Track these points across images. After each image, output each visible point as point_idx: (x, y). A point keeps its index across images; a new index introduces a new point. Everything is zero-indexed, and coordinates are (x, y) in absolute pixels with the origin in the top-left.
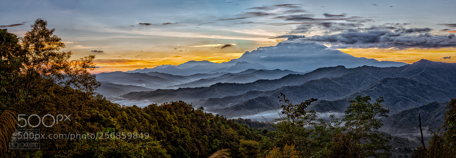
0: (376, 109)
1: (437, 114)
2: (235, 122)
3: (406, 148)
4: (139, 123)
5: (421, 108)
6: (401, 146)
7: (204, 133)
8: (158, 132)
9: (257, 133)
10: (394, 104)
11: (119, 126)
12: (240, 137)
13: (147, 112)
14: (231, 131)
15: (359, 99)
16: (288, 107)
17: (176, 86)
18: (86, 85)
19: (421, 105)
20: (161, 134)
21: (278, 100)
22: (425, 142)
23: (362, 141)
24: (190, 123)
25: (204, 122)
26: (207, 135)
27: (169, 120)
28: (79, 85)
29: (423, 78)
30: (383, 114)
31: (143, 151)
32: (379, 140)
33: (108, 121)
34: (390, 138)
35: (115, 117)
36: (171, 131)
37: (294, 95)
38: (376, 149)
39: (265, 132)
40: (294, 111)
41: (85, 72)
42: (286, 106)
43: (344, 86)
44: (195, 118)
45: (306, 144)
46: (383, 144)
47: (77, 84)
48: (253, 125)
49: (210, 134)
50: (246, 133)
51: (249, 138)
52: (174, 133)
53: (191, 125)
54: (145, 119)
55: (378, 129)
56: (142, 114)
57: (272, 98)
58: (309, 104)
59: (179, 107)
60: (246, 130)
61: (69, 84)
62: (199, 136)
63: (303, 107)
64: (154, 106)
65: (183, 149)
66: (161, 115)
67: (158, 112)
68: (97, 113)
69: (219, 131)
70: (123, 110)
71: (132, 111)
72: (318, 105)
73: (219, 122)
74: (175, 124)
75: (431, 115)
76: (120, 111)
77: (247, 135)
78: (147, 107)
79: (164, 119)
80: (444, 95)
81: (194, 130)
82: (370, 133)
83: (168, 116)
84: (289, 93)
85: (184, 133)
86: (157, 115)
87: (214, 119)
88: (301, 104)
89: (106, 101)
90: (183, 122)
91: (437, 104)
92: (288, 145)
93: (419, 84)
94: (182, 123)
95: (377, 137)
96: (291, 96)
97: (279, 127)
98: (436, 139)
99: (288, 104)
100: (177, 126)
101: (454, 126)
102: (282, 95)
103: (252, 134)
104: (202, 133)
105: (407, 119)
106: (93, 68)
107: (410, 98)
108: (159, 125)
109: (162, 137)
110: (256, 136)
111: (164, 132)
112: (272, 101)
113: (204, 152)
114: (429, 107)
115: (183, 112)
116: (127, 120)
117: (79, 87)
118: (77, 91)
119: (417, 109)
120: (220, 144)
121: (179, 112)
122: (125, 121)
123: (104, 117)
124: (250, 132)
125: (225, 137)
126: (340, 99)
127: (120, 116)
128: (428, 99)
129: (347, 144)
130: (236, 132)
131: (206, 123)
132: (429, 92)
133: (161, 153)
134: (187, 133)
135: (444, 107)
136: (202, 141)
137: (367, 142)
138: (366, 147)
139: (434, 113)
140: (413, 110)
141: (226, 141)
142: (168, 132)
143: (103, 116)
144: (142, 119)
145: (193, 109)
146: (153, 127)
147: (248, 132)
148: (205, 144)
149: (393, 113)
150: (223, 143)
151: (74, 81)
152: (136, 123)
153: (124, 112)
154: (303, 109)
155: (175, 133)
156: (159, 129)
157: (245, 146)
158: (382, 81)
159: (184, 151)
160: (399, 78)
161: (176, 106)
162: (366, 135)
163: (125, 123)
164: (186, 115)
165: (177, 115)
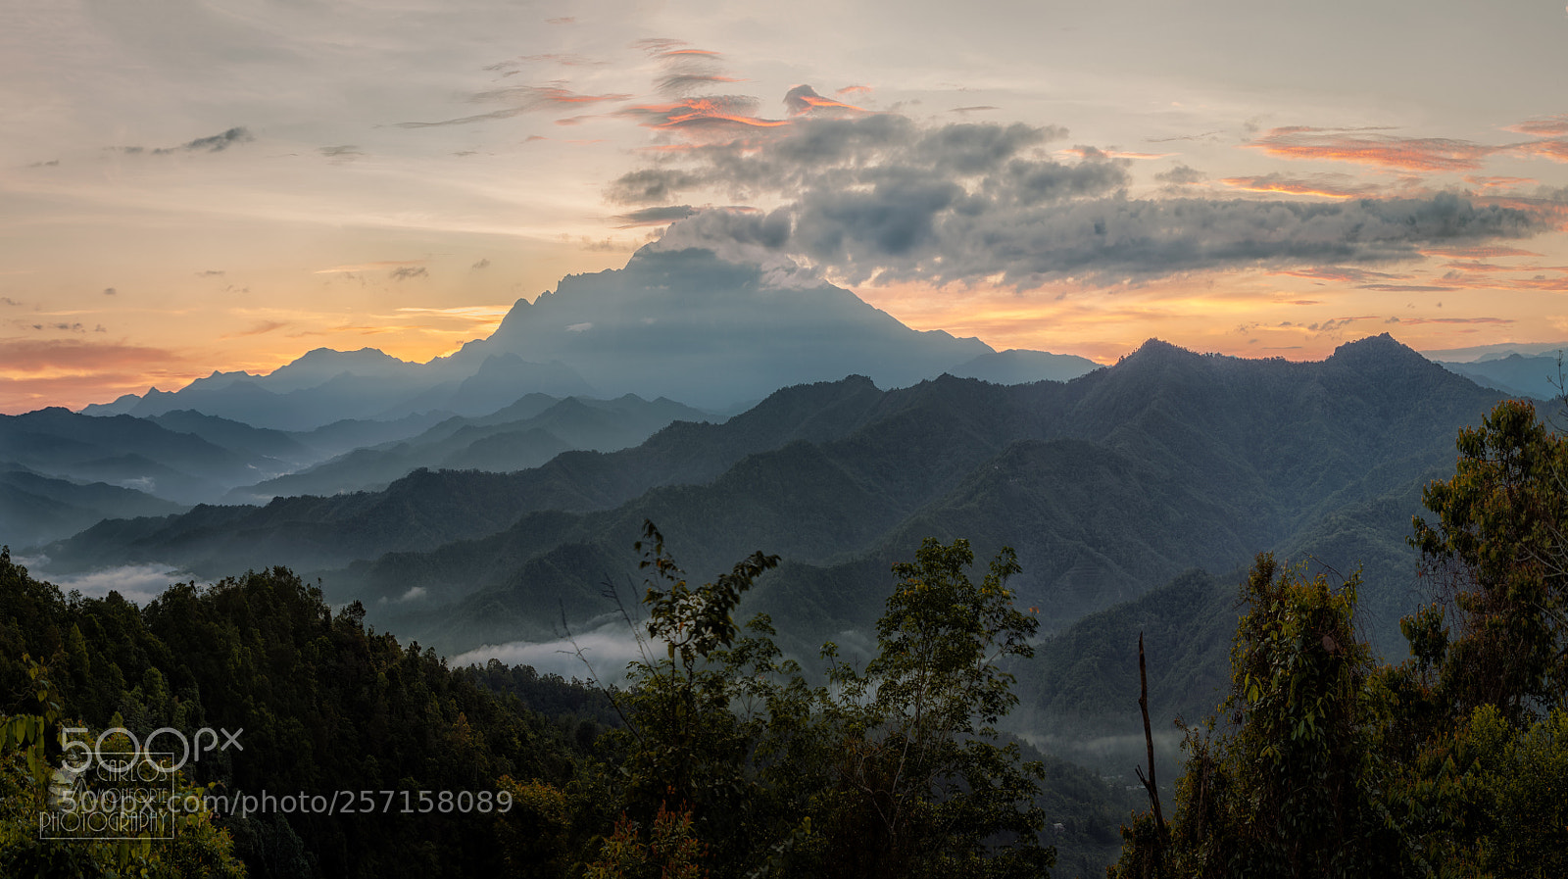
0: (991, 612)
1: (1203, 635)
2: (479, 680)
3: (1092, 821)
4: (130, 688)
5: (1150, 602)
6: (1075, 812)
7: (367, 744)
9: (557, 741)
10: (1048, 586)
11: (58, 707)
12: (494, 767)
13: (161, 629)
14: (464, 732)
15: (930, 557)
16: (667, 598)
17: (263, 487)
19: (1146, 588)
21: (636, 558)
22: (1161, 787)
24: (315, 690)
25: (366, 683)
26: (377, 756)
27: (239, 673)
29: (1154, 443)
30: (1017, 642)
32: (998, 783)
33: (19, 678)
34: (1040, 771)
35: (42, 659)
37: (691, 534)
39: (586, 735)
40: (693, 622)
42: (662, 595)
43: (871, 489)
44: (333, 661)
45: (736, 801)
46: (1012, 800)
48: (543, 700)
49: (389, 750)
50: (518, 743)
51: (528, 767)
53: (319, 703)
54: (154, 669)
55: (995, 719)
56: (140, 642)
57: (611, 551)
58: (744, 586)
59: (276, 604)
60: (519, 725)
62: (350, 761)
63: (725, 597)
64: (186, 597)
65: (292, 833)
66: (209, 644)
67: (199, 632)
69: (419, 732)
70: (73, 620)
71: (105, 622)
73: (421, 685)
74: (259, 695)
75: (1181, 645)
76: (62, 622)
77: (521, 751)
78: (160, 603)
79: (221, 666)
80: (1230, 533)
81: (331, 727)
82: (968, 743)
83: (236, 650)
85: (291, 740)
86: (195, 647)
87: (403, 663)
88: (720, 582)
90: (289, 681)
91: (1203, 585)
92: (669, 808)
93: (1141, 478)
94: (283, 688)
95: (992, 762)
96: (682, 543)
98: (1200, 773)
99: (671, 586)
101: (1265, 702)
102: (649, 534)
103: (538, 748)
105: (1096, 665)
107: (1108, 553)
110: (552, 759)
112: (613, 571)
114: (1176, 599)
115: (291, 627)
116: (88, 675)
119: (1130, 608)
121: (273, 628)
122: (78, 679)
124: (531, 735)
125: (442, 765)
126: (856, 555)
127: (60, 655)
128: (1170, 555)
129: (884, 801)
130: (480, 740)
131: (374, 691)
132: (1175, 516)
133: (212, 854)
135: (1227, 599)
137: (955, 789)
138: (950, 820)
139: (1194, 635)
140: (1118, 615)
144: (142, 670)
145: (327, 613)
147: (523, 737)
149: (1048, 634)
152: (121, 688)
153: (76, 630)
154: (724, 611)
156: (203, 722)
158: (1005, 461)
159: (293, 842)
160: (1067, 441)
161: (262, 597)
163: (78, 691)
164: (299, 645)
165: (267, 645)
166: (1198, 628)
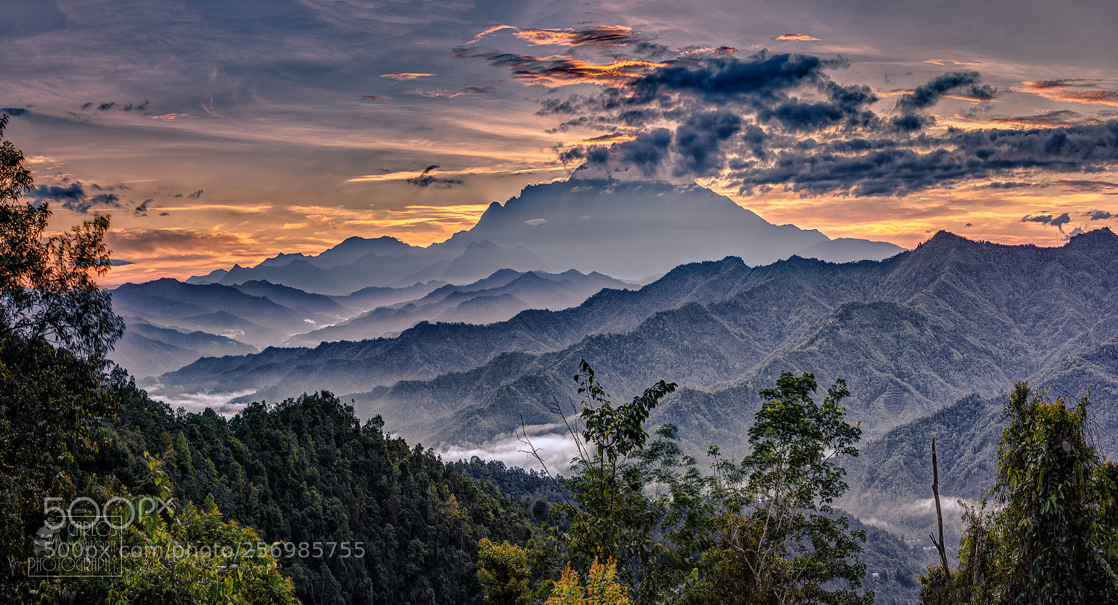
0: (828, 424)
1: (977, 440)
2: (465, 470)
3: (899, 571)
4: (220, 476)
5: (940, 417)
6: (887, 564)
7: (386, 516)
8: (268, 513)
9: (520, 514)
10: (868, 406)
11: (169, 490)
12: (475, 532)
13: (241, 435)
14: (454, 508)
15: (787, 384)
16: (598, 414)
17: (313, 335)
18: (85, 331)
19: (937, 407)
20: (276, 518)
21: (575, 386)
22: (947, 548)
23: (788, 542)
24: (350, 478)
25: (385, 473)
26: (393, 525)
27: (297, 464)
28: (69, 330)
29: (943, 304)
30: (846, 445)
31: (229, 581)
33: (141, 469)
35: (157, 455)
36: (300, 508)
37: (615, 368)
38: (823, 579)
39: (540, 511)
40: (615, 431)
41: (84, 279)
42: (594, 412)
43: (742, 336)
44: (362, 459)
45: (645, 557)
46: (843, 557)
47: (62, 329)
48: (510, 485)
49: (401, 520)
50: (492, 516)
51: (498, 532)
52: (309, 516)
53: (353, 486)
54: (236, 463)
55: (831, 500)
56: (227, 444)
57: (558, 380)
58: (652, 405)
59: (323, 417)
60: (492, 503)
61: (42, 327)
62: (374, 528)
63: (638, 414)
64: (259, 412)
65: (333, 577)
66: (275, 444)
67: (268, 436)
68: (113, 439)
69: (422, 508)
70: (180, 428)
71: (203, 429)
72: (677, 406)
73: (423, 474)
74: (311, 481)
75: (962, 447)
76: (172, 429)
77: (494, 521)
78: (241, 416)
79: (284, 461)
80: (996, 368)
81: (361, 504)
82: (811, 516)
83: (295, 450)
84: (602, 363)
85: (333, 513)
86: (265, 448)
87: (411, 459)
88: (635, 402)
89: (137, 394)
90: (333, 472)
91: (978, 404)
92: (600, 561)
93: (934, 328)
94: (328, 476)
95: (829, 529)
96: (606, 375)
98: (975, 538)
99: (599, 405)
100: (317, 487)
101: (1022, 487)
102: (584, 370)
103: (506, 519)
105: (901, 462)
106: (103, 268)
107: (910, 382)
108: (271, 487)
109: (278, 532)
110: (516, 527)
111: (284, 510)
112: (559, 395)
113: (385, 590)
114: (958, 414)
115: (333, 432)
116: (190, 467)
117: (67, 338)
118: (62, 353)
119: (925, 421)
120: (426, 559)
121: (321, 434)
122: (183, 469)
123: (131, 456)
124: (501, 510)
125: (438, 531)
126: (732, 382)
127: (170, 452)
128: (954, 384)
129: (752, 556)
130: (465, 511)
131: (391, 478)
132: (957, 356)
134: (343, 514)
135: (995, 415)
136: (381, 547)
137: (802, 548)
138: (799, 571)
139: (971, 440)
141: (441, 547)
142: (294, 512)
143: (128, 451)
144: (228, 463)
145: (357, 423)
146: (255, 490)
148: (388, 557)
149: (868, 440)
150: (432, 552)
151: (55, 318)
152: (213, 476)
153: (182, 435)
154: (638, 423)
155: (313, 515)
156: (271, 500)
157: (492, 564)
158: (837, 316)
159: (333, 585)
160: (881, 303)
161: (313, 411)
162: (799, 523)
163: (184, 478)
164: (339, 446)
165: (317, 446)
166: (974, 435)
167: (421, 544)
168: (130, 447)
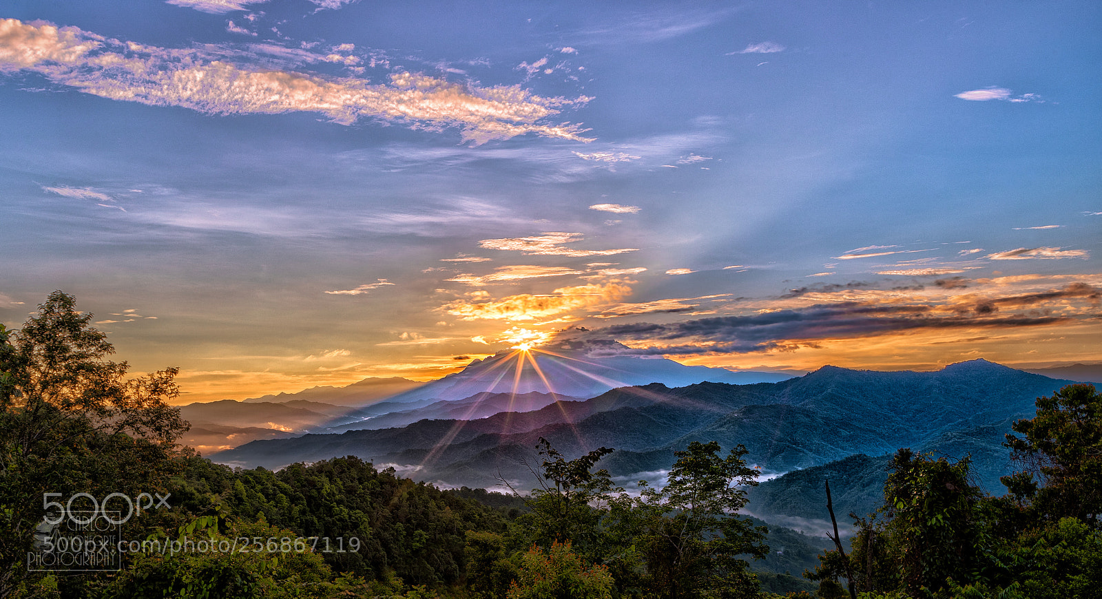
0: (732, 469)
2: (456, 494)
3: (799, 551)
4: (269, 502)
5: (831, 466)
6: (790, 547)
7: (397, 519)
8: (306, 520)
9: (498, 516)
12: (465, 527)
13: (286, 480)
14: (448, 513)
15: (696, 449)
16: (555, 465)
17: (341, 427)
18: (158, 429)
19: (828, 461)
20: (313, 522)
21: (537, 451)
23: (704, 533)
24: (369, 500)
26: (402, 523)
27: (328, 494)
28: (144, 428)
29: (829, 405)
31: (275, 560)
32: (741, 534)
33: (204, 502)
34: (765, 530)
36: (331, 516)
38: (734, 553)
39: (513, 514)
40: (569, 473)
41: (157, 402)
42: (552, 464)
43: (665, 423)
44: (378, 489)
45: (594, 539)
46: (749, 542)
47: (138, 428)
48: (491, 501)
49: (409, 521)
50: (478, 517)
51: (482, 526)
52: (338, 520)
53: (371, 504)
54: (281, 495)
56: (274, 485)
58: (596, 459)
59: (349, 469)
60: (478, 511)
61: (121, 427)
62: (388, 526)
63: (585, 464)
64: (300, 468)
66: (312, 484)
67: (306, 480)
68: (182, 486)
69: (425, 514)
70: (237, 478)
71: (255, 478)
72: (615, 460)
73: (425, 496)
74: (339, 502)
76: (231, 479)
77: (479, 520)
78: (286, 471)
79: (319, 493)
81: (377, 513)
82: (722, 519)
83: (327, 486)
84: (557, 439)
85: (357, 519)
86: (304, 486)
87: (416, 489)
88: (582, 459)
89: (202, 461)
90: (355, 497)
91: (865, 460)
92: (559, 542)
93: (823, 419)
94: (352, 500)
95: (737, 526)
96: (560, 445)
97: (541, 506)
98: (867, 536)
99: (555, 460)
100: (344, 505)
101: (908, 509)
102: (542, 443)
103: (488, 519)
104: (393, 518)
105: (799, 491)
106: (173, 395)
107: (804, 447)
108: (308, 506)
109: (314, 530)
110: (495, 523)
111: (319, 518)
112: (526, 455)
113: (396, 557)
114: (847, 466)
115: (356, 476)
116: (245, 498)
117: (143, 434)
118: (138, 441)
119: (819, 468)
120: (427, 540)
121: (347, 478)
122: (240, 501)
123: (197, 494)
124: (484, 514)
125: (437, 526)
126: (658, 447)
127: (229, 491)
128: (843, 449)
129: (676, 540)
130: (457, 516)
131: (401, 500)
132: (845, 433)
134: (364, 519)
135: (881, 467)
136: (393, 535)
137: (715, 536)
138: (714, 549)
139: (859, 480)
140: (811, 471)
141: (439, 534)
142: (326, 519)
143: (195, 492)
144: (275, 495)
145: (376, 471)
146: (296, 509)
147: (480, 515)
148: (399, 541)
150: (433, 537)
151: (132, 423)
152: (263, 502)
153: (238, 482)
154: (585, 469)
155: (341, 520)
156: (308, 514)
157: (475, 543)
159: (357, 556)
160: (778, 405)
161: (341, 467)
162: (712, 522)
163: (239, 504)
164: (360, 483)
165: (344, 484)
166: (862, 477)
167: (423, 533)
168: (197, 489)
